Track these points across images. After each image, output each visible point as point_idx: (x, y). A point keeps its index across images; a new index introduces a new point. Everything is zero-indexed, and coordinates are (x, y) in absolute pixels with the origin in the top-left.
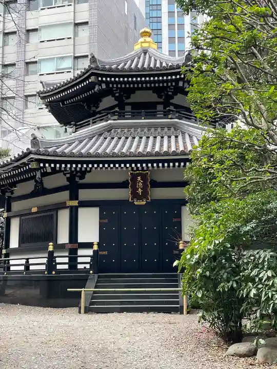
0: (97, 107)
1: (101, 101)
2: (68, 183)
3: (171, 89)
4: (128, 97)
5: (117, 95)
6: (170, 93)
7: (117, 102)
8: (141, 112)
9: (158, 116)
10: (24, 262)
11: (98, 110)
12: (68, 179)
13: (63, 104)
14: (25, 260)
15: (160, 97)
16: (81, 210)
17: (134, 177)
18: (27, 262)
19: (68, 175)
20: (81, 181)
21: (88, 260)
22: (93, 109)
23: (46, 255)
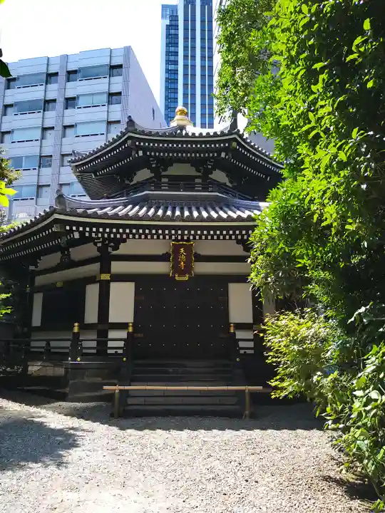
0: (132, 181)
1: (135, 174)
2: (98, 254)
3: (212, 162)
4: (165, 170)
5: (154, 166)
6: (210, 167)
7: (153, 175)
8: (179, 184)
9: (196, 188)
10: (43, 344)
11: (132, 183)
12: (99, 249)
13: (96, 175)
14: (45, 343)
15: (198, 171)
16: (113, 286)
17: (176, 249)
18: (48, 344)
19: (99, 245)
20: (115, 252)
21: (121, 344)
22: (127, 182)
23: (71, 337)
